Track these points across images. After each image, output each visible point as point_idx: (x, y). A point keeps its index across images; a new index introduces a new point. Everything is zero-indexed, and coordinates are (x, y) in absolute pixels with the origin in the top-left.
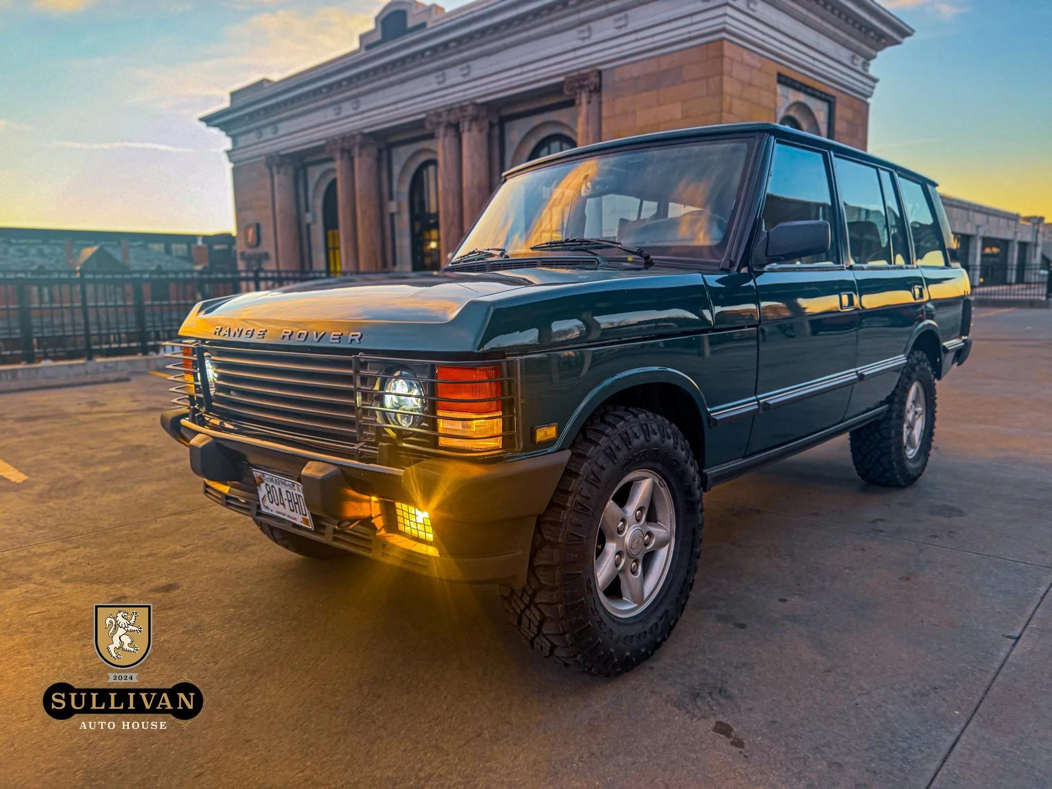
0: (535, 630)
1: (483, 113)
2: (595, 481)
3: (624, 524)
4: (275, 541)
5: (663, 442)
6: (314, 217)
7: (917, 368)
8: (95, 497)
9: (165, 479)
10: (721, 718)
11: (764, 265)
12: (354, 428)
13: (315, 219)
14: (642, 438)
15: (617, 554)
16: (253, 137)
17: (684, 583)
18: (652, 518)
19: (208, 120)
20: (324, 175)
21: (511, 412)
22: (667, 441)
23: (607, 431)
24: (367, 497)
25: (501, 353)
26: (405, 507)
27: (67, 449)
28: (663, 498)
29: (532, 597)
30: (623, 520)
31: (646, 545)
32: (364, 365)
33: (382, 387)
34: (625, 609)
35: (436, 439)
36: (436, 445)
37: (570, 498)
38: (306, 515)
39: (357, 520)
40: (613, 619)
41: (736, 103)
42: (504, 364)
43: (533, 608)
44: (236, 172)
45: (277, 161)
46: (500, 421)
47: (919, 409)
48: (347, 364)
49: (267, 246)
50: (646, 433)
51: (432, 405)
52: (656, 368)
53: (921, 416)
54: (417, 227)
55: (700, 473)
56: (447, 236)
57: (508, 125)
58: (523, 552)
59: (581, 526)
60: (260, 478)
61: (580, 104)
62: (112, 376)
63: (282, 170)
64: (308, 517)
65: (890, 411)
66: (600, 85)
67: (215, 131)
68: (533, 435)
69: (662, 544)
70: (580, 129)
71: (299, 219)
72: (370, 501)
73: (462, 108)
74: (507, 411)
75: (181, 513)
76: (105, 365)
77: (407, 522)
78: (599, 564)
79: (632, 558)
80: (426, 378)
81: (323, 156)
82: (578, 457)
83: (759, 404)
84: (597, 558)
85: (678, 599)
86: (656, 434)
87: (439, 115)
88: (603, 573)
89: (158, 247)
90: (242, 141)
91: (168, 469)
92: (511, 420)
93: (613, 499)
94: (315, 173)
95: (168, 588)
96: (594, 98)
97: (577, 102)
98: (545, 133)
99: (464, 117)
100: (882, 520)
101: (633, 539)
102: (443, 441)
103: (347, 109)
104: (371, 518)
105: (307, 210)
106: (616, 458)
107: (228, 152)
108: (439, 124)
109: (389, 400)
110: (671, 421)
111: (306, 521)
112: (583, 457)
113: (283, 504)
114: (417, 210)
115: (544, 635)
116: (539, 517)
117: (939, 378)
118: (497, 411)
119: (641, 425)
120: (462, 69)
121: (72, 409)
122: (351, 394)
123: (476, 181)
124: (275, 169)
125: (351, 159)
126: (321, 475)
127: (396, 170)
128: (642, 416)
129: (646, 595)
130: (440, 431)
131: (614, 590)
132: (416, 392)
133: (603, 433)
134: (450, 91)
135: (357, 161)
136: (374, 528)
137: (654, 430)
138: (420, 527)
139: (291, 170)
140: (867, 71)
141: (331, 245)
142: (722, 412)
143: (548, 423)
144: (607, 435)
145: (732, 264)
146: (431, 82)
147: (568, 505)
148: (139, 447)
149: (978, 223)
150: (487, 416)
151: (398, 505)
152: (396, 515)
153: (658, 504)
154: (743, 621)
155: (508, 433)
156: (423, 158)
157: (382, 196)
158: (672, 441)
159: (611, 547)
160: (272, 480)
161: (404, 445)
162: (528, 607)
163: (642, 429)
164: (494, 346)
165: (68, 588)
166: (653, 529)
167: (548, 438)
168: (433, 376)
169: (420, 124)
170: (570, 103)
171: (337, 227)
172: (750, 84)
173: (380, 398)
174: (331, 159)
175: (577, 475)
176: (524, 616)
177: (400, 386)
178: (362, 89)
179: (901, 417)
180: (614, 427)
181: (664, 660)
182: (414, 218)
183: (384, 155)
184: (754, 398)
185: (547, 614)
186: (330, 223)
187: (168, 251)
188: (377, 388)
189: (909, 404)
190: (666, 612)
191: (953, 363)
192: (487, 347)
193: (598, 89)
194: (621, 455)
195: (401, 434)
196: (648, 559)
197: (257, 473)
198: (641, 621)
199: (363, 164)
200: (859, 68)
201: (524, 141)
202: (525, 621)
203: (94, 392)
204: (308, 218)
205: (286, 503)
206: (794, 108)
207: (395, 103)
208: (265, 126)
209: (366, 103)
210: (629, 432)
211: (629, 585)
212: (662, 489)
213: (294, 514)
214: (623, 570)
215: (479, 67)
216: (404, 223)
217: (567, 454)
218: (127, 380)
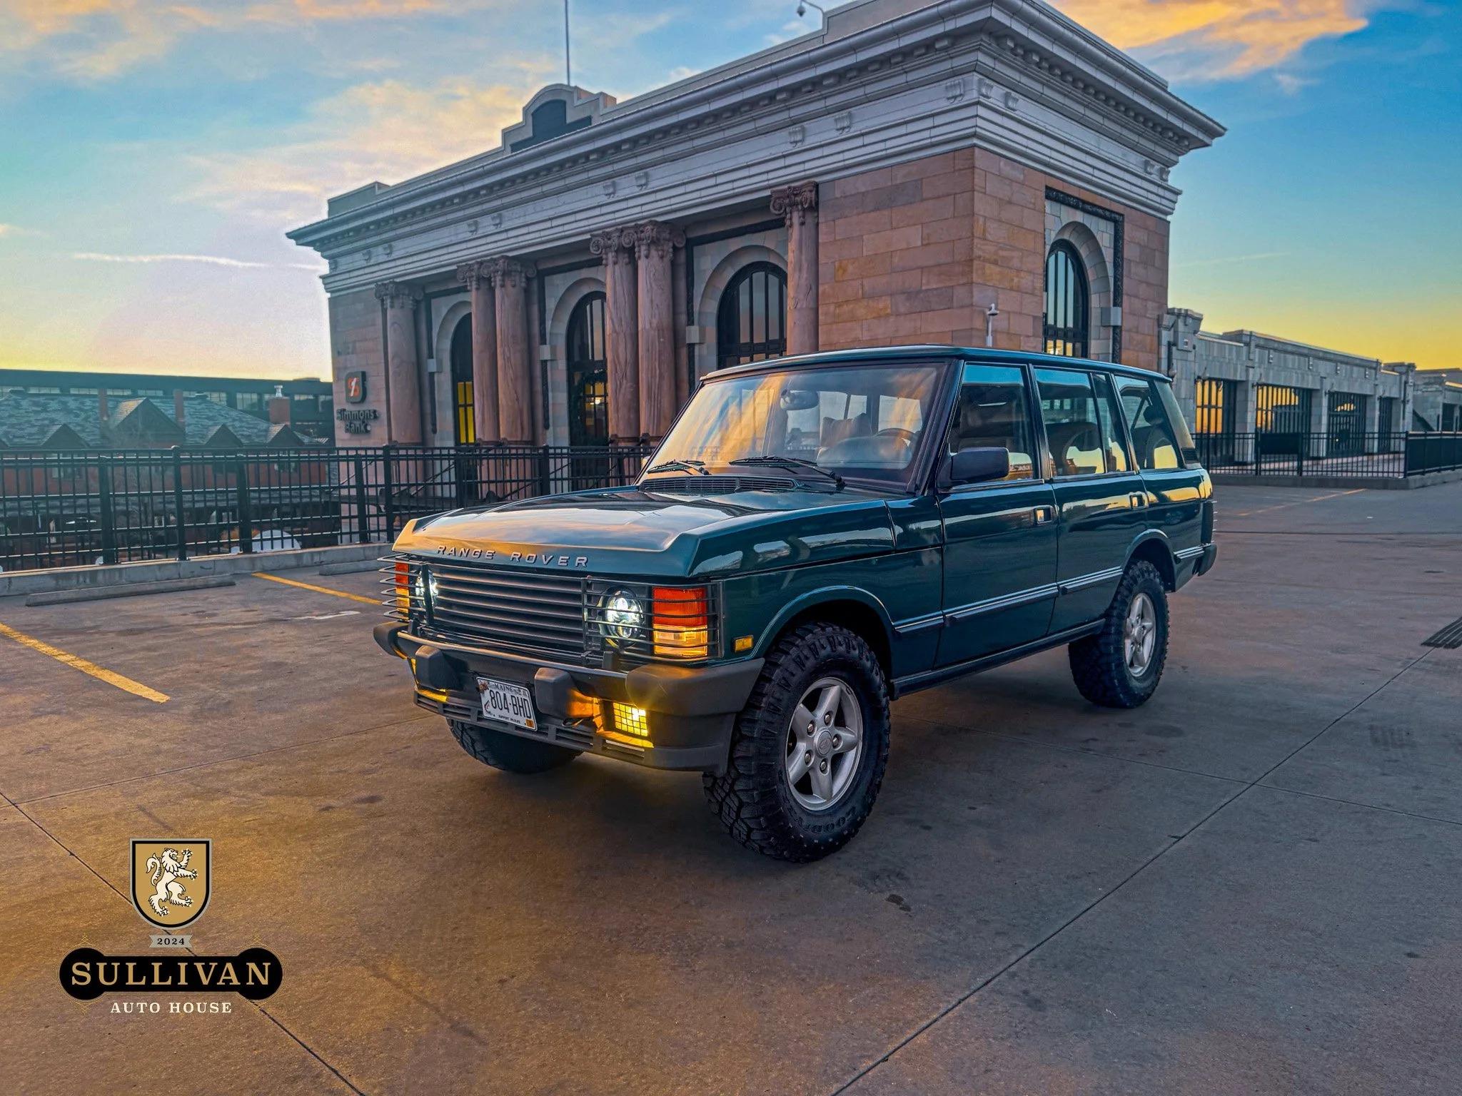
0: (733, 815)
1: (666, 235)
2: (785, 685)
3: (814, 726)
4: (475, 755)
5: (849, 652)
6: (440, 363)
7: (1140, 580)
8: (255, 718)
9: (324, 699)
10: (895, 892)
11: (950, 487)
12: (581, 639)
13: (441, 367)
14: (829, 648)
15: (807, 753)
16: (359, 260)
17: (871, 784)
18: (840, 721)
19: (299, 236)
20: (453, 309)
21: (715, 626)
22: (852, 651)
23: (797, 643)
24: (590, 699)
25: (707, 577)
26: (622, 707)
27: (197, 667)
28: (850, 705)
29: (732, 786)
30: (812, 722)
31: (835, 747)
32: (589, 586)
33: (605, 603)
34: (816, 803)
35: (652, 647)
36: (652, 653)
37: (764, 700)
38: (530, 717)
39: (580, 719)
40: (803, 810)
41: (992, 226)
42: (709, 587)
43: (732, 795)
44: (332, 302)
45: (390, 291)
46: (705, 633)
47: (1148, 624)
48: (577, 584)
49: (376, 402)
50: (832, 644)
51: (649, 620)
52: (846, 587)
53: (1151, 632)
54: (577, 378)
55: (887, 682)
56: (616, 392)
57: (697, 250)
58: (723, 745)
59: (773, 723)
60: (484, 685)
61: (791, 226)
62: (213, 579)
63: (397, 303)
64: (532, 719)
65: (1107, 625)
66: (817, 203)
67: (309, 250)
68: (733, 645)
69: (850, 746)
70: (791, 257)
71: (419, 365)
72: (592, 702)
73: (638, 228)
74: (711, 626)
75: (356, 733)
76: (202, 565)
77: (624, 721)
78: (791, 761)
79: (821, 757)
80: (644, 597)
81: (452, 286)
82: (771, 665)
83: (944, 619)
84: (788, 755)
85: (864, 797)
86: (841, 645)
87: (607, 236)
88: (794, 769)
89: (218, 398)
90: (344, 263)
91: (323, 689)
92: (715, 632)
93: (803, 703)
94: (441, 307)
95: (372, 800)
96: (810, 219)
97: (788, 223)
98: (746, 260)
99: (640, 239)
100: (1095, 740)
101: (821, 739)
102: (658, 650)
103: (487, 224)
104: (592, 717)
105: (431, 356)
106: (804, 666)
107: (323, 278)
108: (608, 247)
109: (611, 616)
110: (857, 634)
111: (530, 723)
112: (776, 665)
113: (507, 709)
114: (577, 359)
115: (742, 820)
116: (739, 714)
117: (1173, 589)
118: (703, 624)
119: (828, 638)
120: (637, 178)
121: (180, 620)
122: (578, 610)
123: (655, 322)
124: (388, 302)
125: (492, 290)
126: (553, 679)
127: (551, 304)
128: (829, 629)
129: (835, 792)
130: (656, 641)
131: (805, 785)
132: (634, 608)
133: (793, 644)
134: (623, 205)
135: (498, 292)
136: (594, 726)
137: (840, 642)
138: (635, 724)
139: (409, 303)
140: (1166, 180)
141: (461, 402)
142: (906, 626)
143: (744, 635)
144: (797, 646)
145: (917, 488)
146: (596, 194)
147: (763, 705)
148: (279, 665)
149: (1323, 375)
150: (695, 629)
151: (616, 705)
152: (614, 715)
153: (846, 711)
154: (929, 824)
155: (713, 643)
156: (586, 290)
157: (531, 337)
158: (857, 652)
159: (802, 746)
160: (497, 687)
161: (625, 653)
162: (728, 794)
163: (829, 640)
164: (701, 571)
165: (271, 800)
166: (842, 733)
167: (746, 647)
168: (650, 595)
169: (583, 247)
170: (779, 223)
171: (471, 379)
172: (1010, 202)
173: (603, 614)
174: (464, 289)
175: (770, 680)
176: (724, 803)
177: (621, 603)
178: (506, 200)
179: (1122, 633)
180: (803, 639)
181: (852, 851)
182: (572, 367)
183: (535, 285)
184: (941, 612)
185: (744, 799)
186: (462, 373)
187: (232, 403)
188: (600, 605)
189: (1133, 618)
190: (854, 808)
191: (1193, 573)
192: (695, 572)
193: (814, 207)
194: (810, 663)
195: (622, 643)
196: (837, 760)
197: (481, 681)
198: (830, 815)
199: (506, 299)
200: (1155, 178)
201: (718, 270)
202: (725, 809)
203: (195, 599)
204: (432, 365)
205: (511, 708)
206: (1070, 229)
207: (551, 219)
208: (376, 245)
209: (513, 218)
210: (817, 643)
211: (819, 783)
212: (850, 696)
213: (518, 718)
214: (812, 768)
215: (661, 176)
216: (559, 373)
217: (762, 661)
218: (232, 584)
